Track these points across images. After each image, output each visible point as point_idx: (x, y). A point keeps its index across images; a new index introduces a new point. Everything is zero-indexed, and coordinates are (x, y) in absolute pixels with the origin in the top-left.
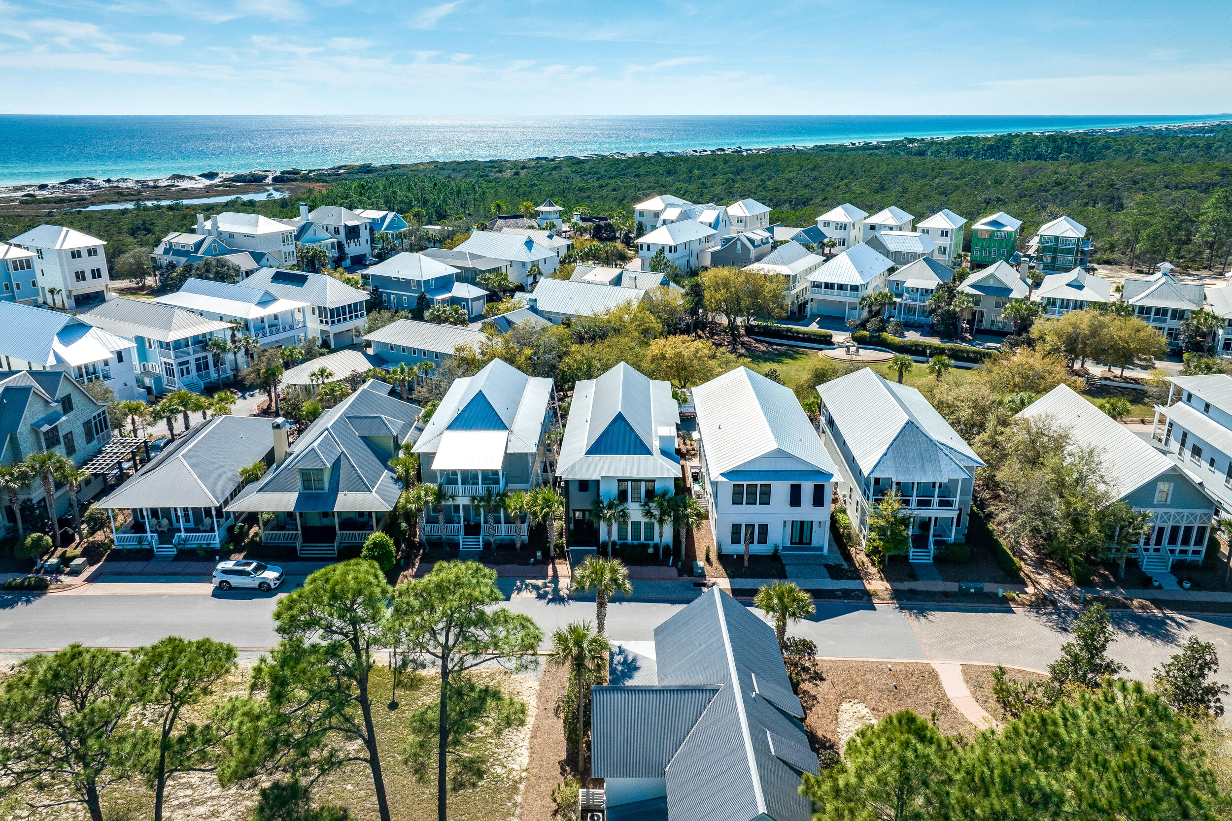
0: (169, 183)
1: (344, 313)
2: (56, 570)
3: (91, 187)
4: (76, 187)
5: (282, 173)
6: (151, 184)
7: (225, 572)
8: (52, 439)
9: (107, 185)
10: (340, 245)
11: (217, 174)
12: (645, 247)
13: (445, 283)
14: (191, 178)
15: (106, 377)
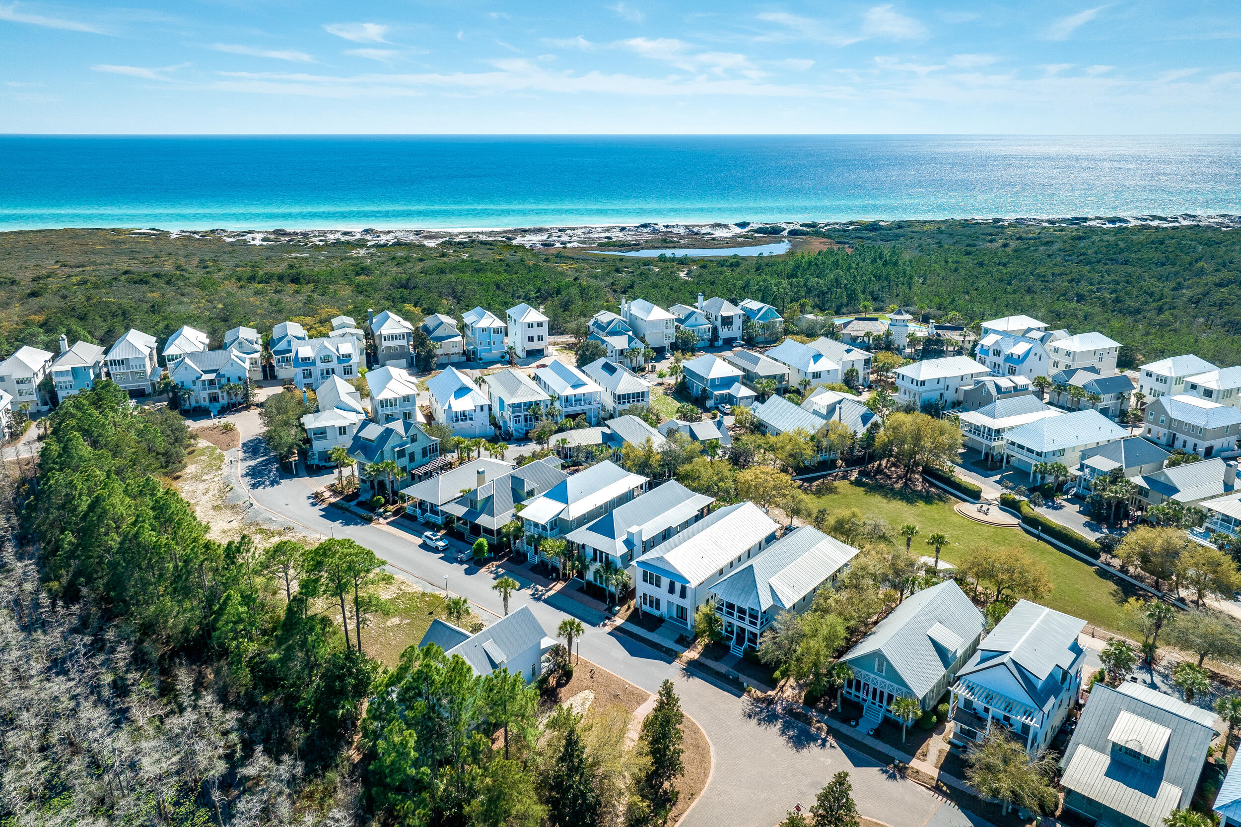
0: (708, 230)
1: (629, 398)
2: (380, 515)
3: (654, 232)
4: (644, 230)
5: (802, 226)
6: (695, 230)
7: (426, 537)
8: (401, 454)
9: (665, 230)
10: (715, 329)
11: (748, 224)
12: (901, 377)
13: (728, 382)
14: (726, 226)
15: (471, 419)
